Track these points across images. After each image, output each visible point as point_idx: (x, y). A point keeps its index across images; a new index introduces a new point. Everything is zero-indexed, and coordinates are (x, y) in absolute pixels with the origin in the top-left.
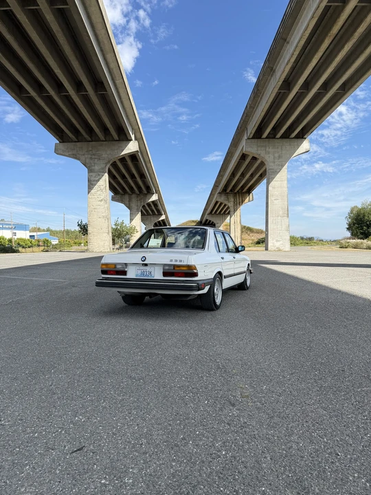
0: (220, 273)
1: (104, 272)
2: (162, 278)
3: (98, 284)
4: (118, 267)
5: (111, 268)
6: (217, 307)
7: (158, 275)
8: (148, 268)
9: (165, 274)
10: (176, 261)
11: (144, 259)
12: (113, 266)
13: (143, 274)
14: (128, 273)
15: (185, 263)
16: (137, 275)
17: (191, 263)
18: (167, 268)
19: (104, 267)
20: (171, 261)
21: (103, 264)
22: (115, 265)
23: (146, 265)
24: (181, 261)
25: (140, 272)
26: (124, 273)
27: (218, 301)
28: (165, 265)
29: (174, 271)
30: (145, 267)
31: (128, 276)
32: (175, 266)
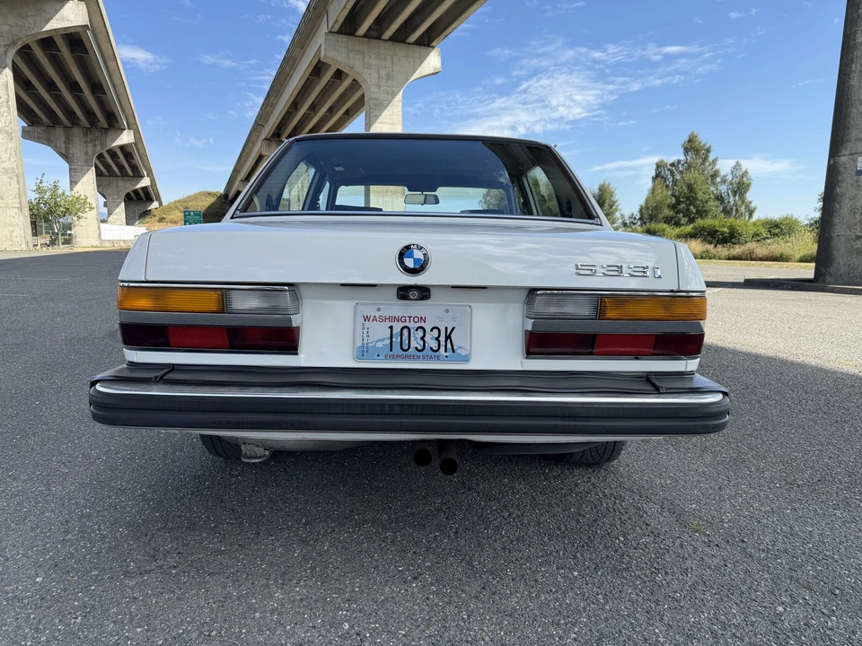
1: (137, 334)
2: (521, 362)
3: (109, 411)
4: (245, 303)
5: (198, 310)
7: (494, 349)
8: (431, 313)
9: (537, 343)
10: (615, 271)
12: (210, 302)
13: (399, 342)
14: (304, 342)
16: (363, 352)
18: (553, 309)
19: (143, 303)
21: (133, 290)
22: (223, 292)
23: (424, 292)
24: (640, 273)
25: (380, 332)
26: (286, 340)
28: (532, 291)
29: (597, 326)
30: (415, 309)
31: (303, 359)
32: (603, 302)
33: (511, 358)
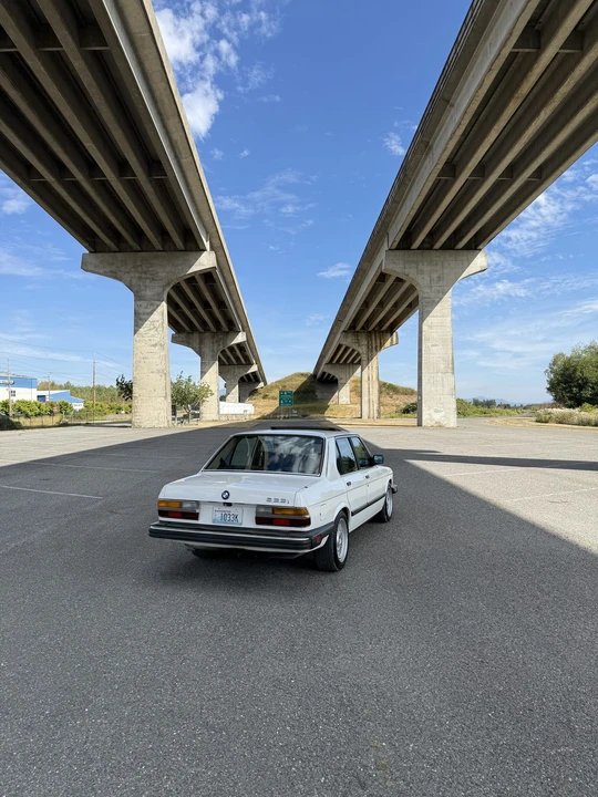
0: (345, 510)
1: (162, 513)
2: (254, 526)
3: (154, 534)
4: (187, 506)
5: (174, 508)
6: (340, 566)
7: (248, 521)
8: (231, 510)
9: (259, 520)
10: (276, 500)
11: (226, 495)
12: (178, 505)
13: (224, 517)
14: (201, 517)
15: (291, 505)
16: (213, 520)
17: (300, 504)
18: (262, 510)
19: (163, 505)
20: (269, 500)
21: (161, 501)
22: (181, 502)
23: (230, 505)
24: (283, 501)
25: (219, 515)
26: (195, 516)
27: (342, 555)
28: (259, 506)
29: (272, 516)
30: (228, 509)
31: (200, 522)
32: (274, 509)
33: (253, 525)
